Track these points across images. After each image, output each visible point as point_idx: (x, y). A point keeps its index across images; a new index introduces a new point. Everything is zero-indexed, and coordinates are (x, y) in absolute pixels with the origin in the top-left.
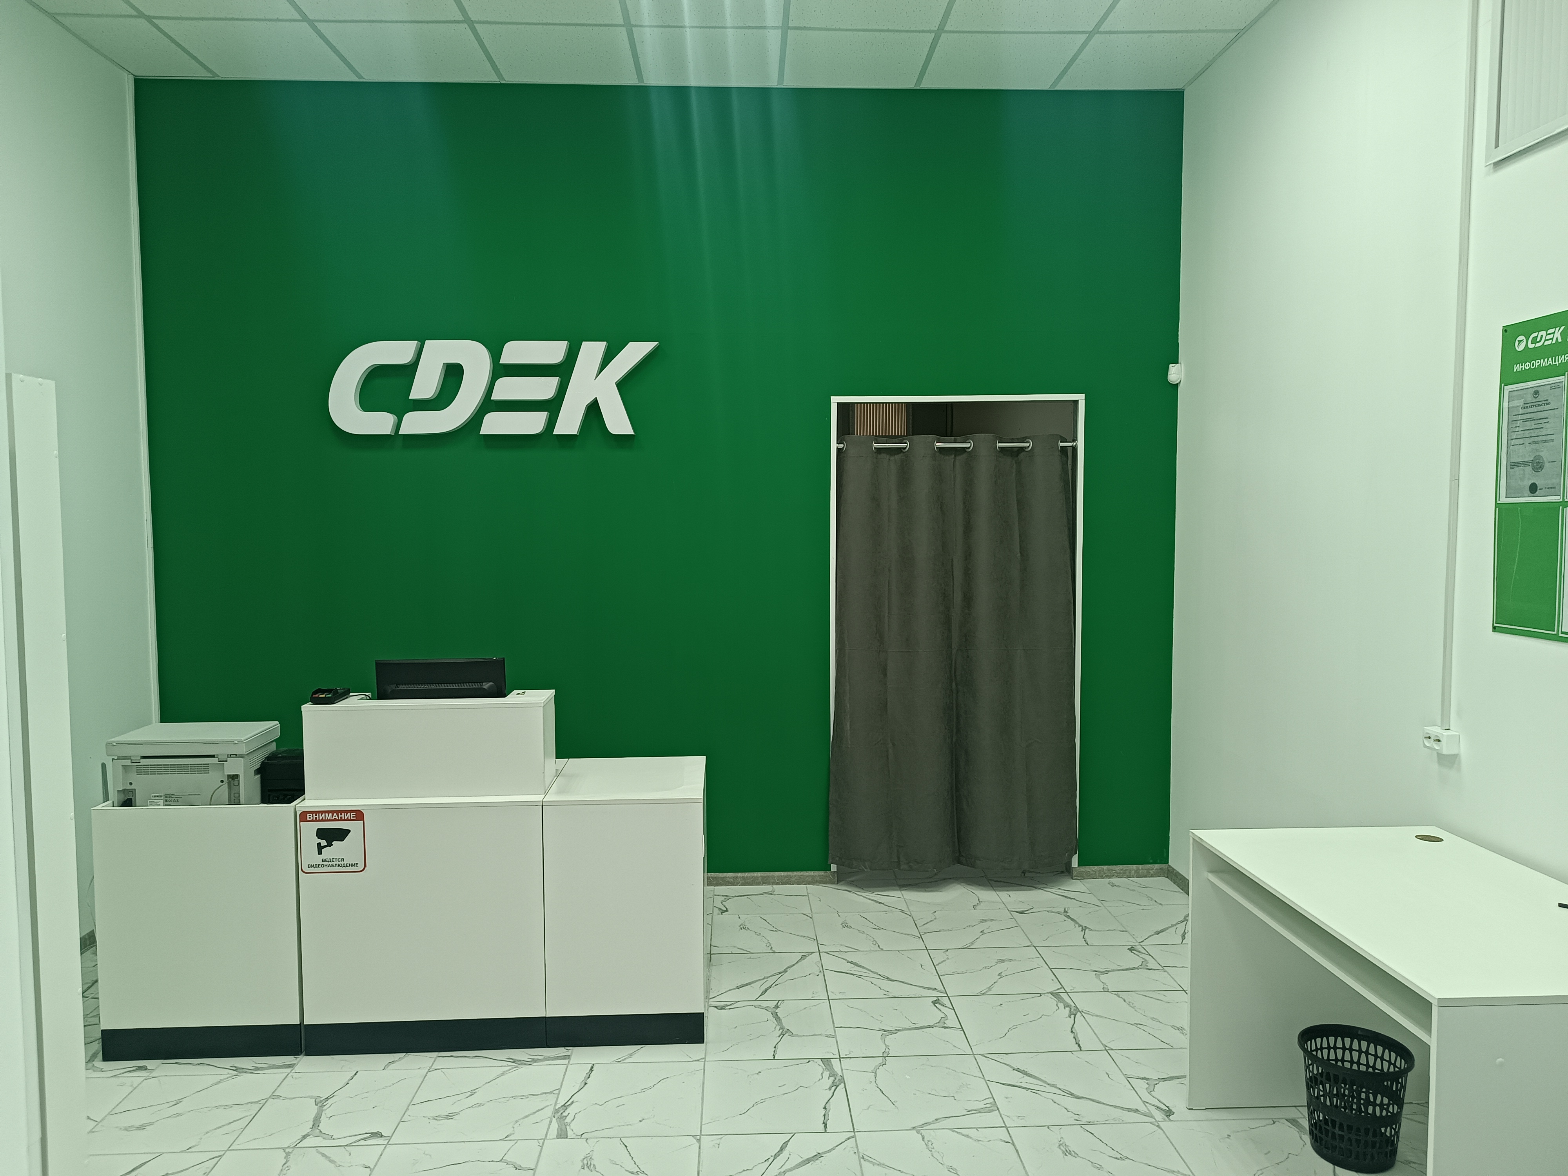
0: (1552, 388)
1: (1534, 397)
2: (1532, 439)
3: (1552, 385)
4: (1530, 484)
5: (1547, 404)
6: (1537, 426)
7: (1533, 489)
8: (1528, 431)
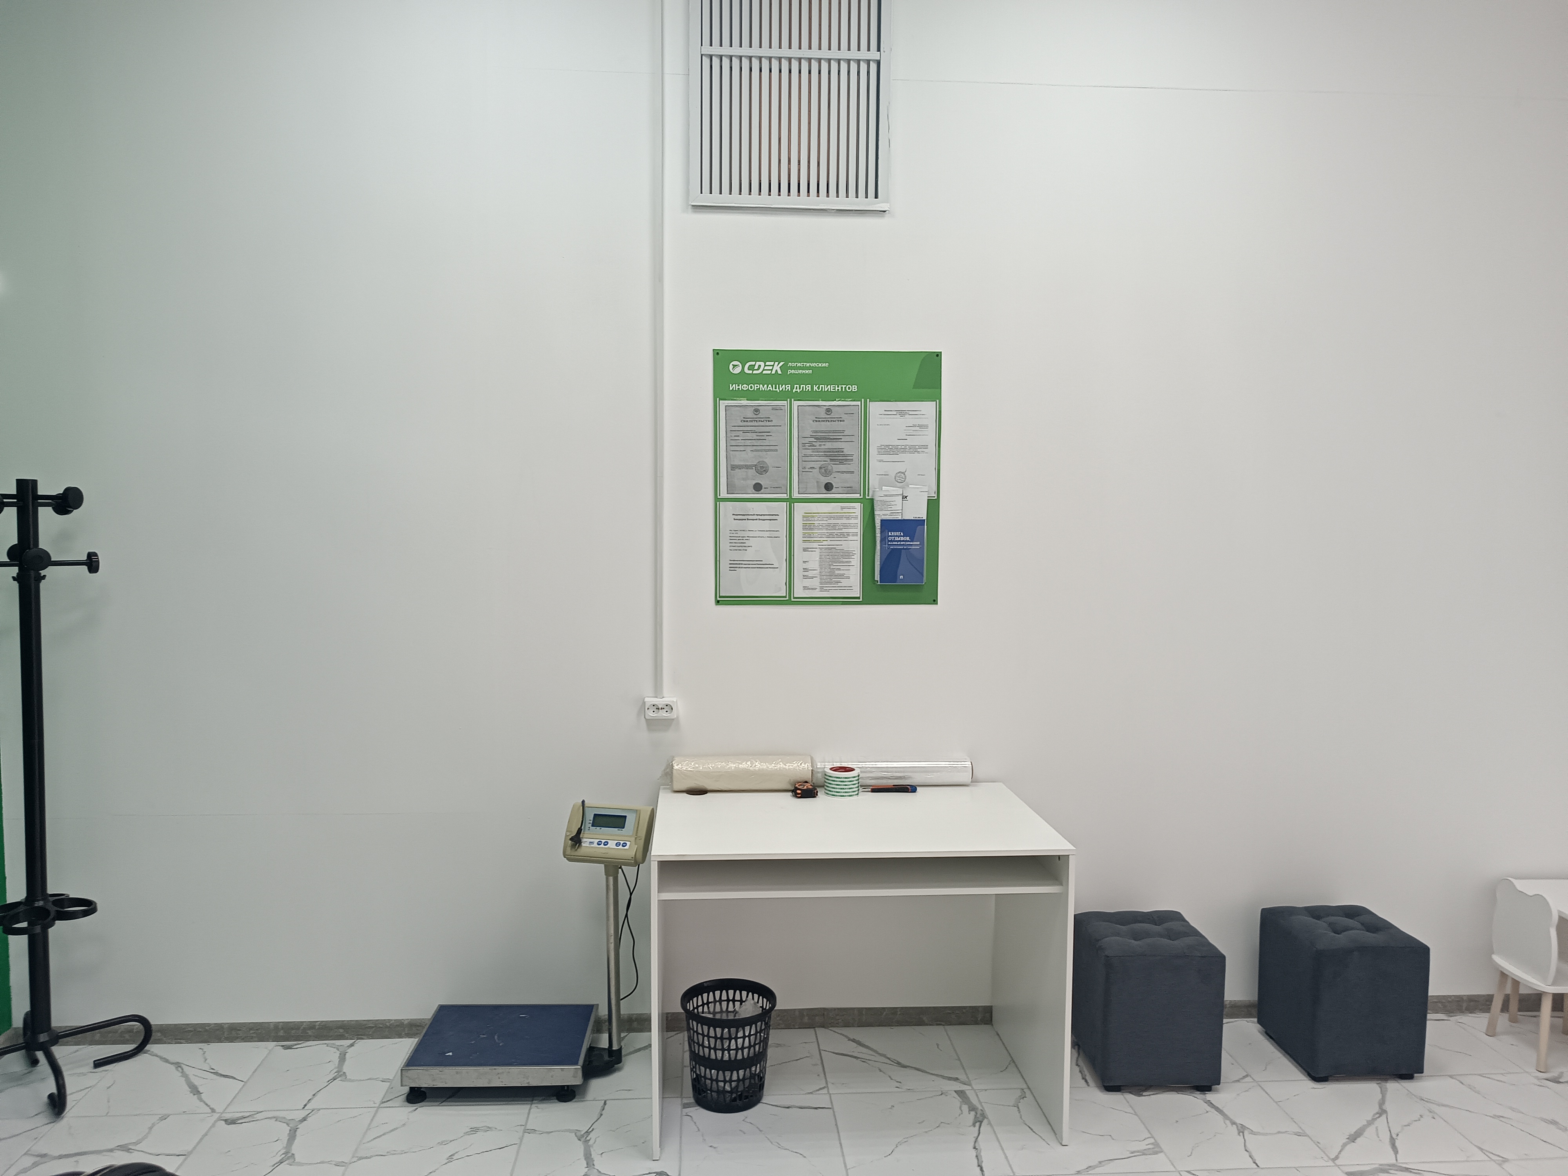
0: (773, 409)
1: (755, 414)
2: (755, 448)
3: (773, 407)
4: (754, 484)
5: (769, 421)
6: (758, 438)
7: (758, 487)
8: (750, 441)
